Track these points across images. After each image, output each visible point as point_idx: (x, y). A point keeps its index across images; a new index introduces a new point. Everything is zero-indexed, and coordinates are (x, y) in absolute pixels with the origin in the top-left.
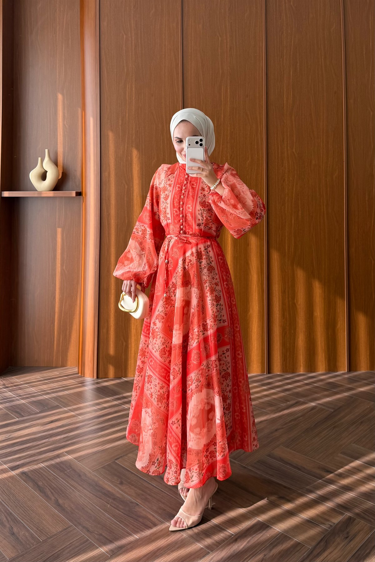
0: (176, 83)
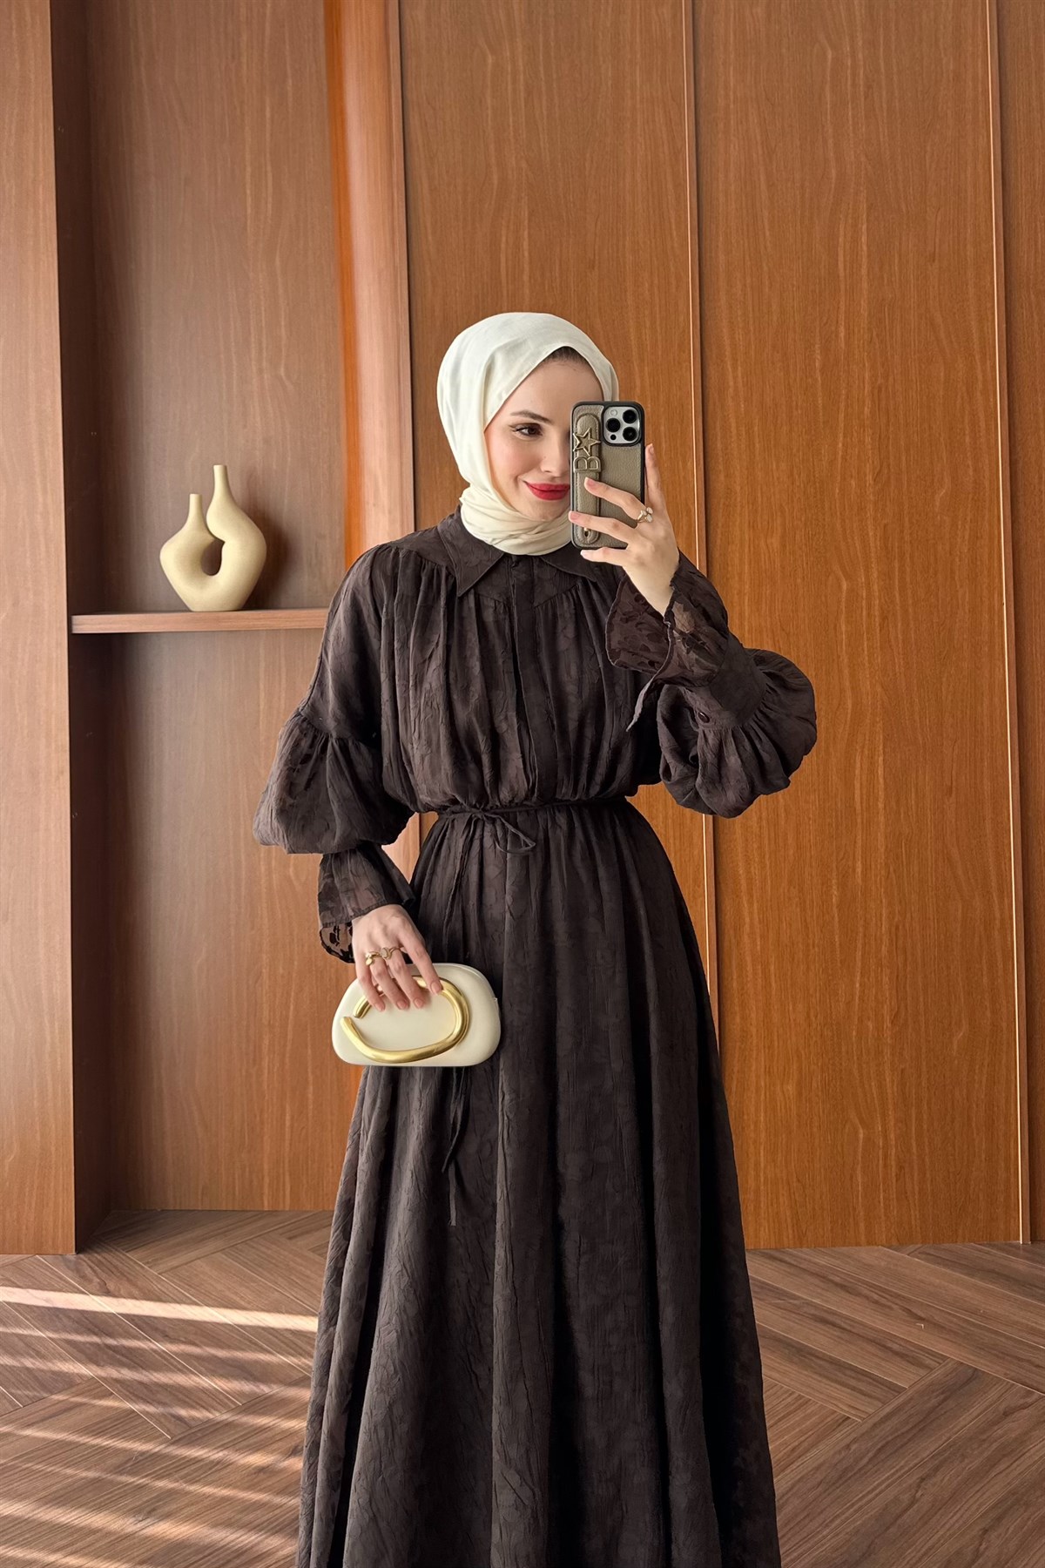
0: (673, 221)
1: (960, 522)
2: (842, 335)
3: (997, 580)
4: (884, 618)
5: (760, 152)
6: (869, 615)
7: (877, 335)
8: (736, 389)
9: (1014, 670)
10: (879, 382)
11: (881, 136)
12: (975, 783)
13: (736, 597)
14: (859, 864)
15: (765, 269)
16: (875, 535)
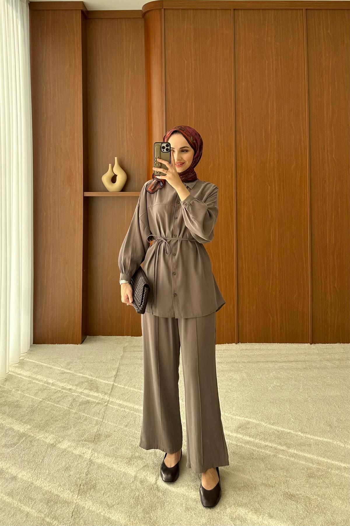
1: (297, 173)
2: (269, 128)
3: (306, 187)
4: (279, 195)
5: (250, 84)
6: (275, 195)
7: (278, 128)
8: (244, 140)
9: (310, 208)
10: (278, 139)
11: (279, 82)
12: (300, 235)
13: (243, 190)
14: (272, 254)
15: (251, 112)
16: (277, 176)
